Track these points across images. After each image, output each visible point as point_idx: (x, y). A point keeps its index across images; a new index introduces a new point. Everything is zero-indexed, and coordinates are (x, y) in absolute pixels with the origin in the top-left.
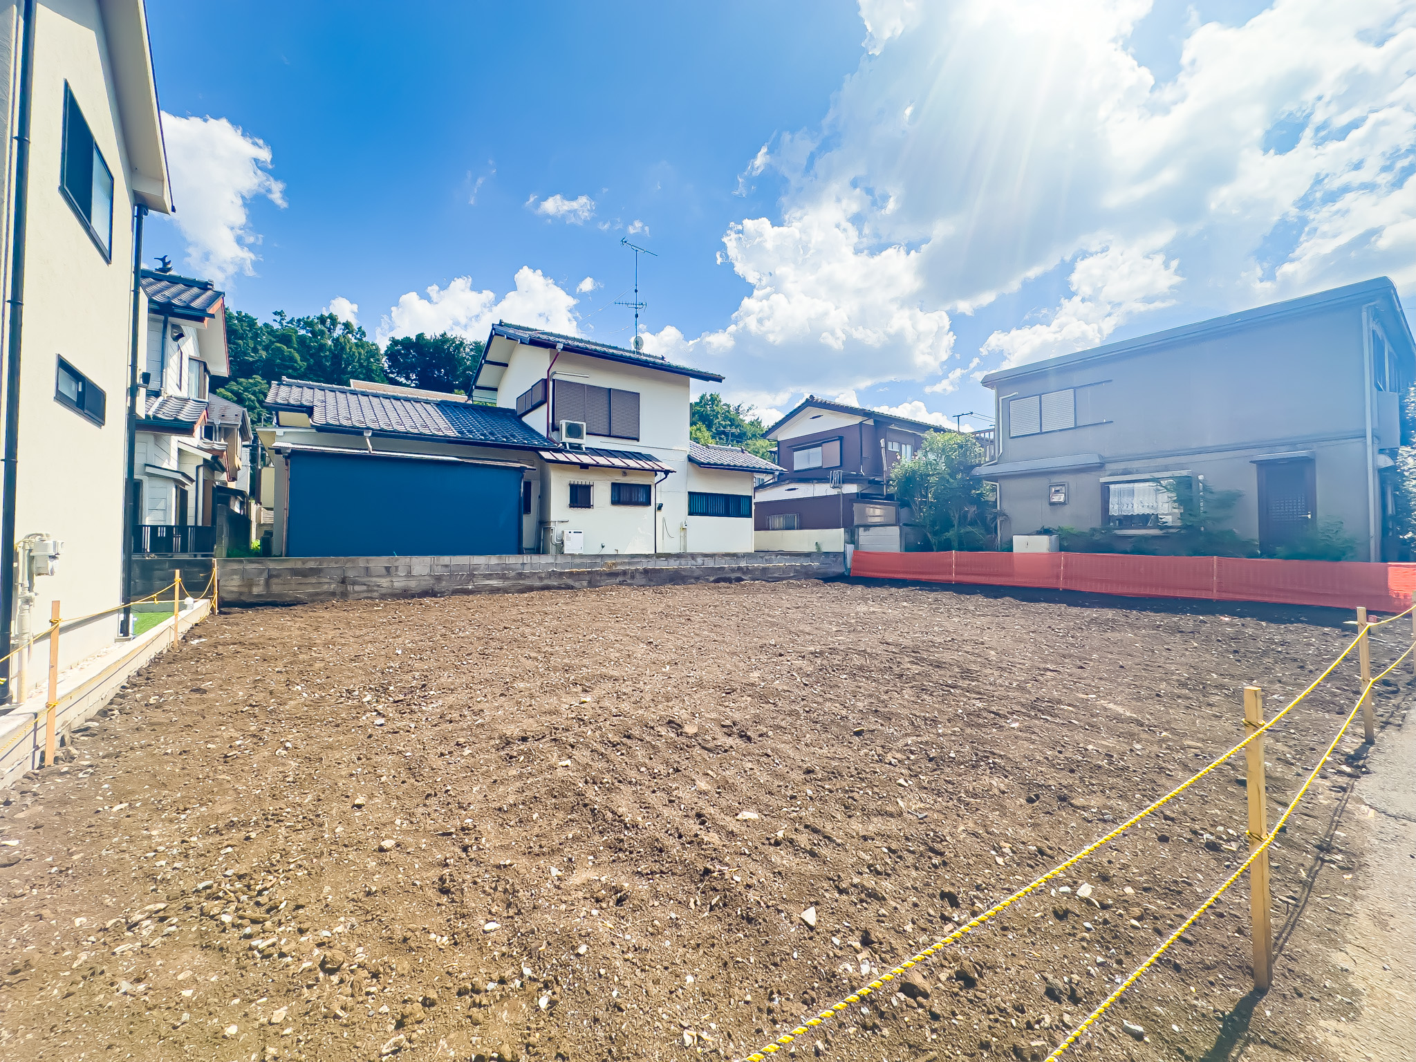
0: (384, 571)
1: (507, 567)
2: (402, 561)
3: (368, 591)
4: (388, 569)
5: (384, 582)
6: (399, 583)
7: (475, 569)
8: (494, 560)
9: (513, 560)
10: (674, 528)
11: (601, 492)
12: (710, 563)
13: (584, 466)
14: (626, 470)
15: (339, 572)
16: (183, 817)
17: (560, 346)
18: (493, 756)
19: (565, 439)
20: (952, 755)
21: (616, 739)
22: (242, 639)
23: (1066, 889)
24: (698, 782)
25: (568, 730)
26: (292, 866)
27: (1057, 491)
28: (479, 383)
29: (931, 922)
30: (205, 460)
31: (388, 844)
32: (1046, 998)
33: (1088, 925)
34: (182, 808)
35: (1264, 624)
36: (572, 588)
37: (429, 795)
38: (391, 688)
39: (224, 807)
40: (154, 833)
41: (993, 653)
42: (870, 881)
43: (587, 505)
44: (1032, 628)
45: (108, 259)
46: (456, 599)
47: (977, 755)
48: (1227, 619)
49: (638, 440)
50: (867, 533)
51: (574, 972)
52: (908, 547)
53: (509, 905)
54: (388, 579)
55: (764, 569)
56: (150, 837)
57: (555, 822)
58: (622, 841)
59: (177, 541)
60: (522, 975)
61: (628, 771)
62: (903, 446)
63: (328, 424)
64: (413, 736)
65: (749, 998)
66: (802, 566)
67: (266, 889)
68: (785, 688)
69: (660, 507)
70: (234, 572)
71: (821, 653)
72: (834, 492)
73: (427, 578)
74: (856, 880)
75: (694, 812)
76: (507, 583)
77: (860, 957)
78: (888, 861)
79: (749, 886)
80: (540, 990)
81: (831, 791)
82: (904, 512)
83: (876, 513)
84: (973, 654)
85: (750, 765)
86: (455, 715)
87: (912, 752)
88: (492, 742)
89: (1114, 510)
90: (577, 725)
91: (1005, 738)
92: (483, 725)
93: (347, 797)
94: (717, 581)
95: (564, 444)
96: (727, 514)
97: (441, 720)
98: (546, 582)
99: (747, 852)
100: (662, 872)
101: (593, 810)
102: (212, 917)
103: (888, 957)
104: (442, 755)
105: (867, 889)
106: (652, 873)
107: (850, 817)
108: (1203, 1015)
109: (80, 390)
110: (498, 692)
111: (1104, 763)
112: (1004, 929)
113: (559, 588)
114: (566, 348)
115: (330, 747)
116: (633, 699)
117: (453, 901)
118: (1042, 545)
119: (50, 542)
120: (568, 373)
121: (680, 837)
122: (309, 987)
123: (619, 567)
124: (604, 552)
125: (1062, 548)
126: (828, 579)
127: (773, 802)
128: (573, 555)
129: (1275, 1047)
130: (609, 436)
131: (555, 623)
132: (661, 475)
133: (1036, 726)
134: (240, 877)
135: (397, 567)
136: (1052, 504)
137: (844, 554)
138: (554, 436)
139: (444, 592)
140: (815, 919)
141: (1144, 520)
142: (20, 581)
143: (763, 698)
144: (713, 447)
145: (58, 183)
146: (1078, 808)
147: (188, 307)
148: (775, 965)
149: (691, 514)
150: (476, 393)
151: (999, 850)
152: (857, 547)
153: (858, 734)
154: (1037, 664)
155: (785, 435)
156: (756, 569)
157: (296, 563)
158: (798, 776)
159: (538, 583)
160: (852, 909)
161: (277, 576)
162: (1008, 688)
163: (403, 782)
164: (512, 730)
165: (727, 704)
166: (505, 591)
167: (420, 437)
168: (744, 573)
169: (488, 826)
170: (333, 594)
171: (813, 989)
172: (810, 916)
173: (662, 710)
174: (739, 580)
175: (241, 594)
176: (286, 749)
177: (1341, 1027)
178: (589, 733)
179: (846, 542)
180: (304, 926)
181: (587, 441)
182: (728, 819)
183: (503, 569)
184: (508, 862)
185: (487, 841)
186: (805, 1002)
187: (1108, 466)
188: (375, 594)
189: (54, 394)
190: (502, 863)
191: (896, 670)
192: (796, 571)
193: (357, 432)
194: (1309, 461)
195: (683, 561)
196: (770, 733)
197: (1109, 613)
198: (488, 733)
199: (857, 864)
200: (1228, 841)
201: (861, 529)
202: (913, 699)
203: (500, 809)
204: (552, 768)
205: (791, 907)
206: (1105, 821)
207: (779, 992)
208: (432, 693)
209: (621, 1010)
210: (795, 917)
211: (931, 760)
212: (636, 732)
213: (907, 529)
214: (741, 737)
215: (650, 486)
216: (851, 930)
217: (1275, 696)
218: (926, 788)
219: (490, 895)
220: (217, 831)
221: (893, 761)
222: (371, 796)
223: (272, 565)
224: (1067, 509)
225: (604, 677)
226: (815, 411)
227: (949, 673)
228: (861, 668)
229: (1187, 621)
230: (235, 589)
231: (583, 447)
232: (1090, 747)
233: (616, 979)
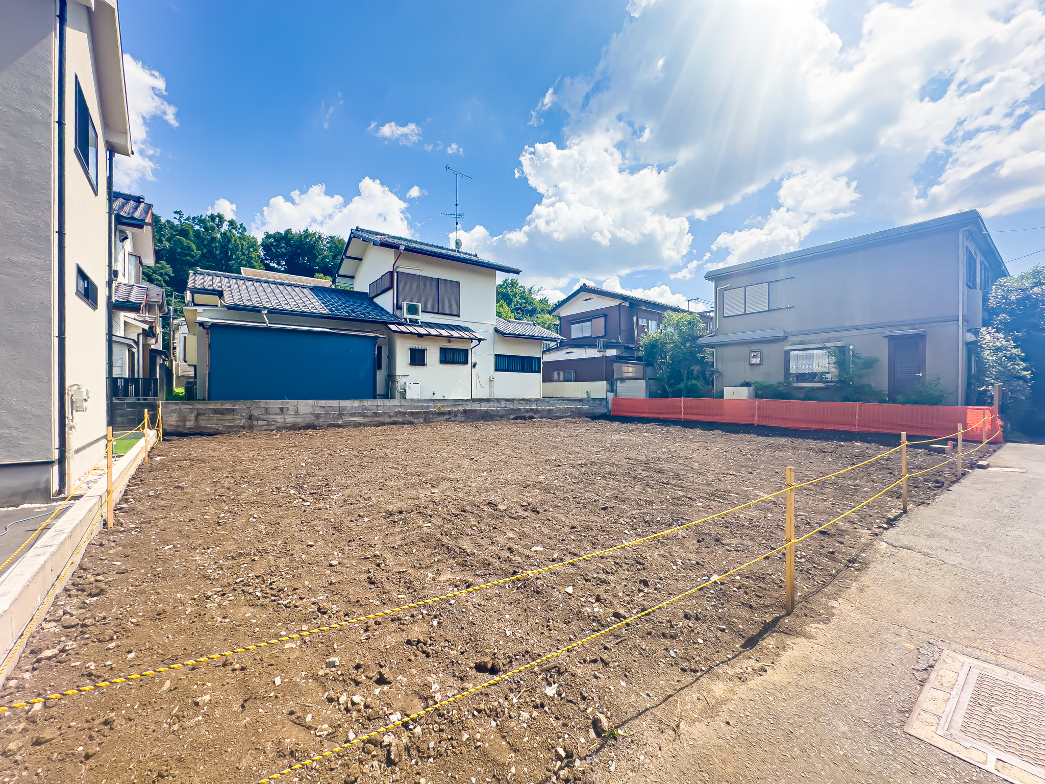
0: (279, 411)
1: (366, 408)
2: (292, 403)
3: (268, 425)
4: (281, 409)
5: (279, 418)
6: (290, 420)
7: (343, 410)
8: (356, 403)
9: (370, 403)
10: (485, 381)
11: (433, 355)
12: (510, 406)
13: (420, 336)
14: (450, 339)
15: (247, 411)
16: (209, 551)
17: (402, 247)
18: (383, 521)
19: (406, 316)
20: (658, 519)
21: (457, 512)
22: (191, 457)
23: (706, 578)
24: (508, 534)
25: (426, 508)
26: (283, 573)
27: (755, 356)
28: (341, 272)
29: (633, 592)
30: (143, 329)
31: (334, 562)
32: (684, 619)
33: (712, 592)
34: (206, 547)
35: (882, 447)
36: (412, 423)
37: (350, 541)
38: (305, 486)
39: (230, 546)
40: (197, 558)
41: (697, 464)
42: (602, 576)
43: (422, 363)
44: (727, 450)
45: (96, 194)
46: (331, 431)
47: (672, 519)
48: (859, 444)
49: (459, 316)
50: (623, 384)
51: (449, 611)
52: (652, 395)
53: (409, 588)
54: (282, 416)
55: (549, 411)
56: (196, 560)
57: (426, 554)
58: (466, 561)
59: (132, 388)
60: (422, 613)
61: (465, 529)
62: (650, 322)
63: (235, 304)
64: (330, 512)
65: (537, 621)
66: (576, 408)
67: (274, 582)
68: (561, 484)
69: (474, 365)
70: (173, 411)
71: (585, 464)
72: (599, 355)
73: (310, 416)
74: (595, 576)
75: (506, 548)
76: (366, 420)
77: (594, 605)
78: (614, 568)
79: (538, 578)
80: (432, 619)
81: (585, 537)
82: (649, 370)
83: (629, 370)
84: (684, 465)
85: (538, 525)
86: (353, 500)
87: (635, 518)
88: (381, 515)
89: (793, 369)
90: (432, 505)
91: (692, 511)
92: (373, 505)
93: (302, 541)
94: (516, 419)
95: (406, 319)
96: (523, 371)
97: (345, 503)
98: (394, 419)
99: (537, 564)
100: (490, 574)
101: (448, 548)
102: (250, 594)
103: (608, 605)
104: (352, 521)
105: (601, 579)
106: (484, 575)
107: (595, 548)
108: (756, 622)
109: (86, 286)
110: (377, 487)
111: (747, 524)
112: (670, 594)
113: (403, 423)
114: (407, 249)
115: (282, 517)
116: (465, 491)
117: (378, 587)
118: (743, 393)
119: (83, 390)
120: (409, 267)
121: (499, 558)
122: (315, 619)
123: (446, 409)
124: (435, 397)
125: (757, 396)
126: (595, 417)
127: (552, 542)
128: (412, 400)
129: (786, 633)
130: (438, 313)
131: (406, 446)
132: (475, 342)
133: (712, 505)
134: (257, 577)
135: (288, 408)
136: (752, 365)
137: (606, 399)
138: (398, 313)
139: (322, 426)
140: (572, 590)
141: (812, 376)
142: (67, 415)
143: (547, 490)
144: (513, 322)
145: (74, 146)
146: (725, 544)
147: (132, 218)
148: (551, 610)
149: (496, 370)
150: (338, 280)
151: (675, 563)
152: (615, 395)
153: (604, 509)
154: (723, 471)
155: (565, 312)
156: (544, 410)
157: (216, 405)
158: (567, 530)
159: (388, 420)
160: (592, 588)
161: (203, 414)
162: (699, 484)
163: (333, 534)
164: (390, 508)
165: (524, 493)
166: (364, 425)
167: (303, 314)
168: (535, 413)
169: (388, 555)
170: (243, 427)
171: (570, 618)
172: (570, 590)
173: (484, 497)
174: (531, 418)
175: (178, 426)
176: (254, 518)
177: (820, 626)
178: (440, 509)
179: (608, 391)
180: (303, 596)
181: (422, 317)
182: (526, 550)
183: (363, 410)
184: (404, 570)
185: (390, 562)
186: (565, 623)
187: (790, 339)
188: (273, 427)
189: (75, 291)
190: (401, 570)
191: (633, 474)
192: (572, 412)
193: (256, 310)
194: (922, 337)
195: (491, 404)
196: (551, 510)
197: (782, 440)
198: (378, 510)
199: (596, 569)
200: (801, 558)
201: (619, 382)
202: (640, 490)
203: (393, 547)
204: (420, 527)
205: (560, 587)
206: (738, 551)
207: (553, 620)
208: (334, 488)
209: (474, 624)
210: (562, 590)
211: (646, 522)
212: (468, 508)
213: (651, 382)
214: (533, 511)
215: (467, 350)
216: (591, 596)
217: (865, 489)
218: (639, 535)
219: (397, 584)
220: (233, 558)
221: (623, 522)
222: (316, 541)
223: (200, 407)
224: (761, 367)
225: (444, 479)
226: (587, 295)
227: (665, 476)
228: (610, 474)
229: (830, 445)
230: (174, 423)
231: (419, 321)
232: (741, 515)
233: (471, 613)
